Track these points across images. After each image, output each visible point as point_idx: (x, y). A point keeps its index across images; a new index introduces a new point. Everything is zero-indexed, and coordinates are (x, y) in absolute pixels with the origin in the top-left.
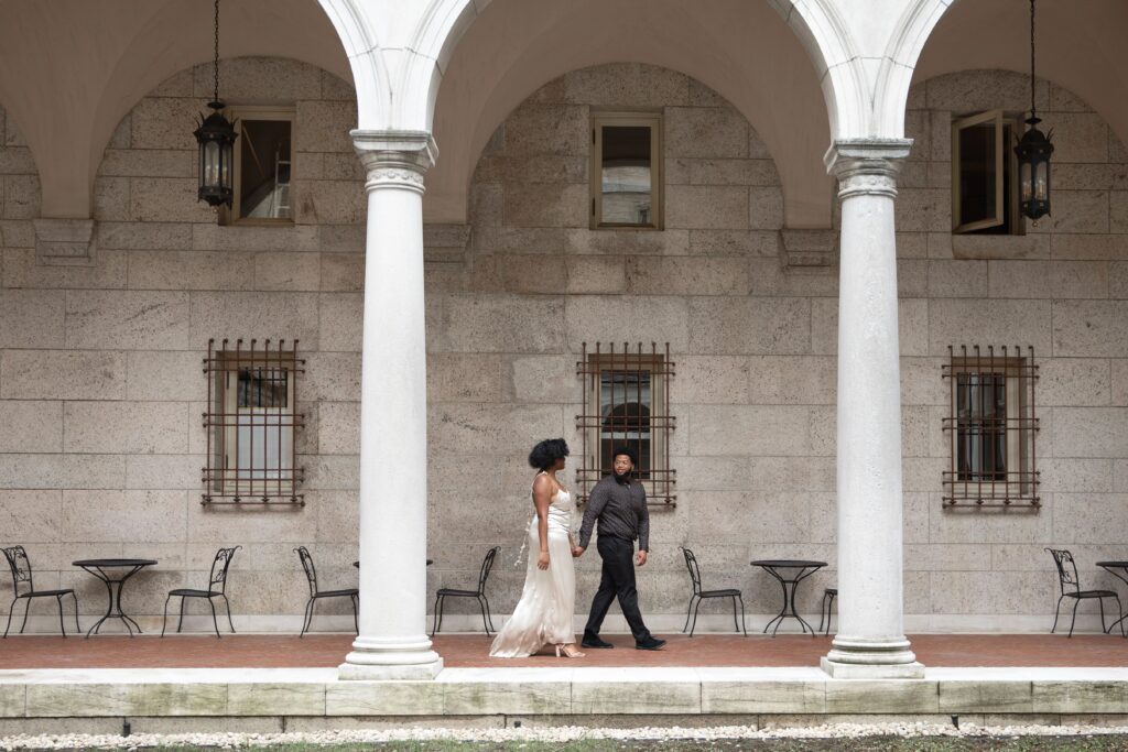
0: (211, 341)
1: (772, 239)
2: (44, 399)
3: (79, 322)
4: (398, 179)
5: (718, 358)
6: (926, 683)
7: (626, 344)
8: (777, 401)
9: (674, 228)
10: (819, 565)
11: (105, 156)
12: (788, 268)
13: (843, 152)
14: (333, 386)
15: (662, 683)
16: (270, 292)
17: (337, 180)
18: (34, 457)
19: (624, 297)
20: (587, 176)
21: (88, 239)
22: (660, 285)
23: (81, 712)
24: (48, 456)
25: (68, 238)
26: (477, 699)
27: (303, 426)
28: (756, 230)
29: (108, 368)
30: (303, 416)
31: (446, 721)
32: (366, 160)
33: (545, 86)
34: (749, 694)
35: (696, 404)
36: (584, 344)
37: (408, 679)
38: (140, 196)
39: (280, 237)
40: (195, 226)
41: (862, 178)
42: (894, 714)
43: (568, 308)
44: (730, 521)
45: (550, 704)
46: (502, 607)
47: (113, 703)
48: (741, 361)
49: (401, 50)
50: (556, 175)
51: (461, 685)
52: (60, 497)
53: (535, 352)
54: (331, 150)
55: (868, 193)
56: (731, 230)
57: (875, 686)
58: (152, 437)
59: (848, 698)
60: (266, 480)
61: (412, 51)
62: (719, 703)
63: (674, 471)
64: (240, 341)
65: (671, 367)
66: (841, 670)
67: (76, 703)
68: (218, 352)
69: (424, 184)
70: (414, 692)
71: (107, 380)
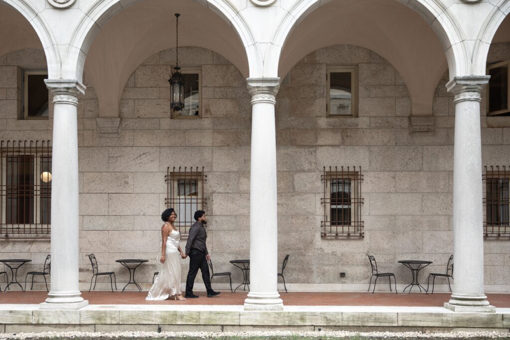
0: (168, 168)
1: (406, 121)
2: (101, 193)
3: (115, 160)
4: (266, 99)
5: (382, 172)
6: (497, 314)
7: (342, 167)
8: (408, 191)
9: (363, 116)
10: (429, 263)
11: (124, 91)
12: (412, 133)
13: (458, 82)
14: (218, 186)
15: (381, 313)
16: (192, 147)
17: (219, 99)
18: (97, 217)
19: (341, 147)
20: (325, 95)
21: (118, 126)
22: (357, 141)
23: (141, 323)
24: (103, 217)
25: (110, 126)
26: (302, 319)
27: (206, 203)
28: (399, 117)
29: (126, 180)
30: (206, 199)
31: (290, 328)
32: (253, 90)
33: (307, 56)
34: (418, 318)
35: (372, 193)
36: (324, 167)
37: (273, 310)
38: (138, 107)
39: (195, 123)
40: (161, 119)
41: (467, 93)
42: (482, 328)
43: (317, 152)
44: (387, 243)
45: (333, 321)
46: (290, 280)
47: (154, 319)
48: (392, 174)
49: (267, 43)
50: (312, 94)
51: (296, 313)
52: (108, 234)
53: (303, 171)
54: (217, 86)
55: (469, 100)
56: (387, 117)
57: (474, 316)
58: (145, 208)
59: (463, 320)
60: (185, 226)
61: (272, 43)
62: (405, 322)
63: (363, 222)
64: (180, 168)
65: (362, 177)
66: (458, 308)
67: (139, 318)
68: (171, 173)
69: (276, 100)
70: (276, 316)
71: (126, 184)
